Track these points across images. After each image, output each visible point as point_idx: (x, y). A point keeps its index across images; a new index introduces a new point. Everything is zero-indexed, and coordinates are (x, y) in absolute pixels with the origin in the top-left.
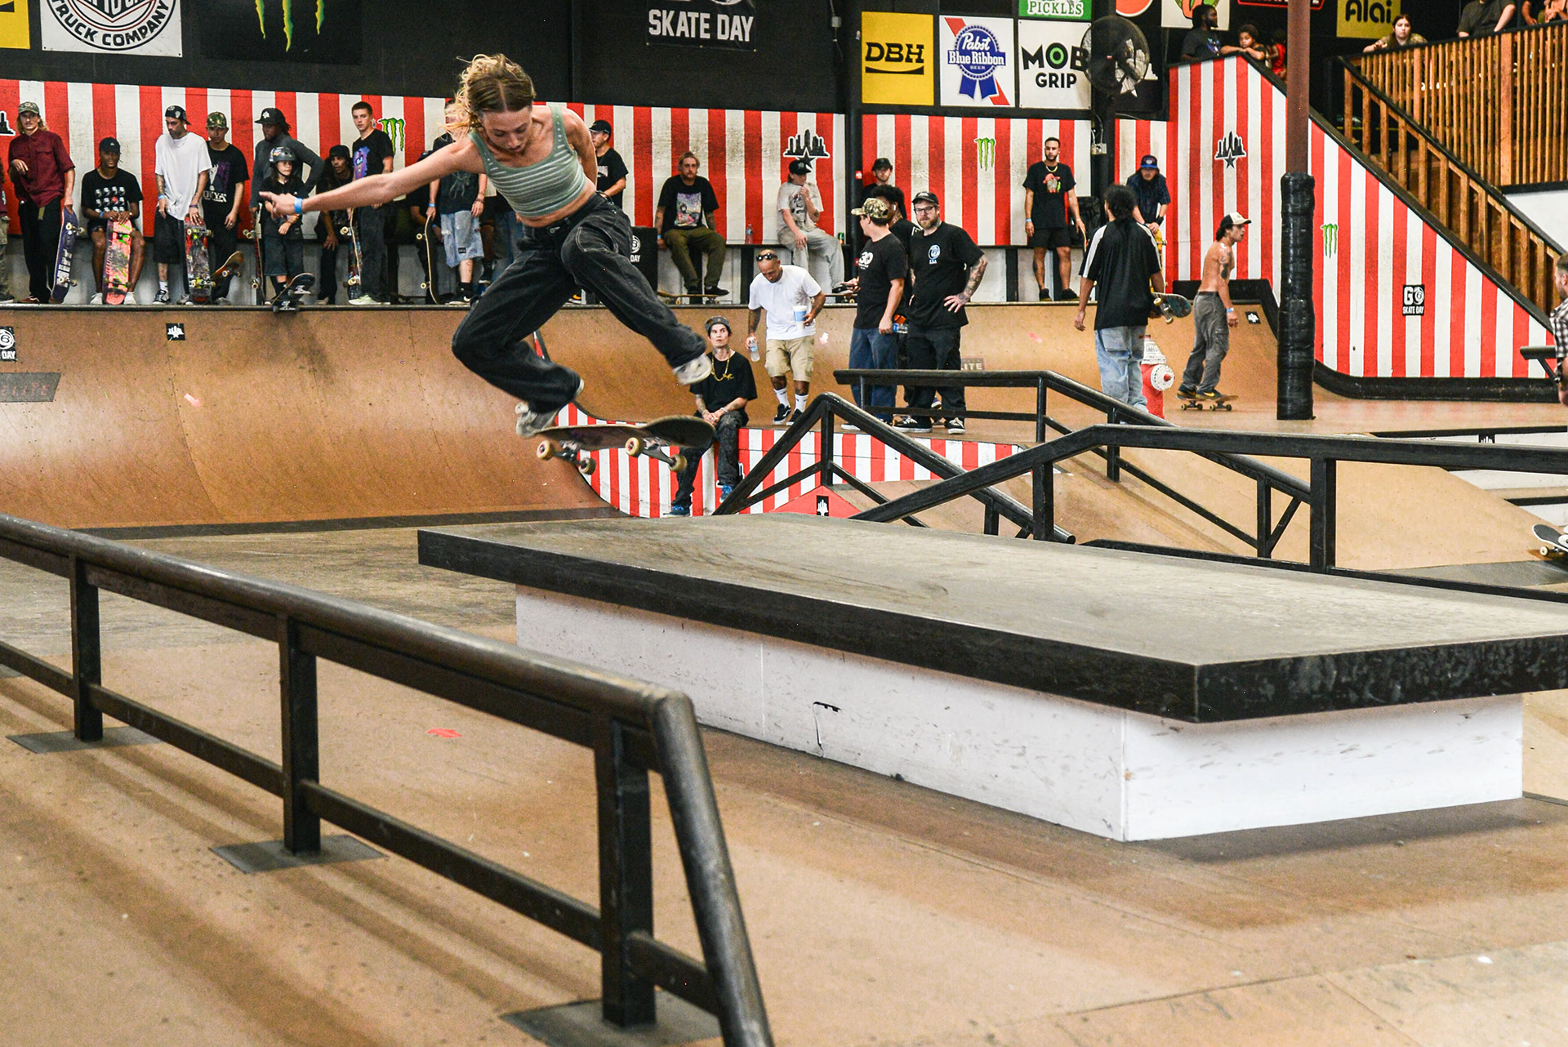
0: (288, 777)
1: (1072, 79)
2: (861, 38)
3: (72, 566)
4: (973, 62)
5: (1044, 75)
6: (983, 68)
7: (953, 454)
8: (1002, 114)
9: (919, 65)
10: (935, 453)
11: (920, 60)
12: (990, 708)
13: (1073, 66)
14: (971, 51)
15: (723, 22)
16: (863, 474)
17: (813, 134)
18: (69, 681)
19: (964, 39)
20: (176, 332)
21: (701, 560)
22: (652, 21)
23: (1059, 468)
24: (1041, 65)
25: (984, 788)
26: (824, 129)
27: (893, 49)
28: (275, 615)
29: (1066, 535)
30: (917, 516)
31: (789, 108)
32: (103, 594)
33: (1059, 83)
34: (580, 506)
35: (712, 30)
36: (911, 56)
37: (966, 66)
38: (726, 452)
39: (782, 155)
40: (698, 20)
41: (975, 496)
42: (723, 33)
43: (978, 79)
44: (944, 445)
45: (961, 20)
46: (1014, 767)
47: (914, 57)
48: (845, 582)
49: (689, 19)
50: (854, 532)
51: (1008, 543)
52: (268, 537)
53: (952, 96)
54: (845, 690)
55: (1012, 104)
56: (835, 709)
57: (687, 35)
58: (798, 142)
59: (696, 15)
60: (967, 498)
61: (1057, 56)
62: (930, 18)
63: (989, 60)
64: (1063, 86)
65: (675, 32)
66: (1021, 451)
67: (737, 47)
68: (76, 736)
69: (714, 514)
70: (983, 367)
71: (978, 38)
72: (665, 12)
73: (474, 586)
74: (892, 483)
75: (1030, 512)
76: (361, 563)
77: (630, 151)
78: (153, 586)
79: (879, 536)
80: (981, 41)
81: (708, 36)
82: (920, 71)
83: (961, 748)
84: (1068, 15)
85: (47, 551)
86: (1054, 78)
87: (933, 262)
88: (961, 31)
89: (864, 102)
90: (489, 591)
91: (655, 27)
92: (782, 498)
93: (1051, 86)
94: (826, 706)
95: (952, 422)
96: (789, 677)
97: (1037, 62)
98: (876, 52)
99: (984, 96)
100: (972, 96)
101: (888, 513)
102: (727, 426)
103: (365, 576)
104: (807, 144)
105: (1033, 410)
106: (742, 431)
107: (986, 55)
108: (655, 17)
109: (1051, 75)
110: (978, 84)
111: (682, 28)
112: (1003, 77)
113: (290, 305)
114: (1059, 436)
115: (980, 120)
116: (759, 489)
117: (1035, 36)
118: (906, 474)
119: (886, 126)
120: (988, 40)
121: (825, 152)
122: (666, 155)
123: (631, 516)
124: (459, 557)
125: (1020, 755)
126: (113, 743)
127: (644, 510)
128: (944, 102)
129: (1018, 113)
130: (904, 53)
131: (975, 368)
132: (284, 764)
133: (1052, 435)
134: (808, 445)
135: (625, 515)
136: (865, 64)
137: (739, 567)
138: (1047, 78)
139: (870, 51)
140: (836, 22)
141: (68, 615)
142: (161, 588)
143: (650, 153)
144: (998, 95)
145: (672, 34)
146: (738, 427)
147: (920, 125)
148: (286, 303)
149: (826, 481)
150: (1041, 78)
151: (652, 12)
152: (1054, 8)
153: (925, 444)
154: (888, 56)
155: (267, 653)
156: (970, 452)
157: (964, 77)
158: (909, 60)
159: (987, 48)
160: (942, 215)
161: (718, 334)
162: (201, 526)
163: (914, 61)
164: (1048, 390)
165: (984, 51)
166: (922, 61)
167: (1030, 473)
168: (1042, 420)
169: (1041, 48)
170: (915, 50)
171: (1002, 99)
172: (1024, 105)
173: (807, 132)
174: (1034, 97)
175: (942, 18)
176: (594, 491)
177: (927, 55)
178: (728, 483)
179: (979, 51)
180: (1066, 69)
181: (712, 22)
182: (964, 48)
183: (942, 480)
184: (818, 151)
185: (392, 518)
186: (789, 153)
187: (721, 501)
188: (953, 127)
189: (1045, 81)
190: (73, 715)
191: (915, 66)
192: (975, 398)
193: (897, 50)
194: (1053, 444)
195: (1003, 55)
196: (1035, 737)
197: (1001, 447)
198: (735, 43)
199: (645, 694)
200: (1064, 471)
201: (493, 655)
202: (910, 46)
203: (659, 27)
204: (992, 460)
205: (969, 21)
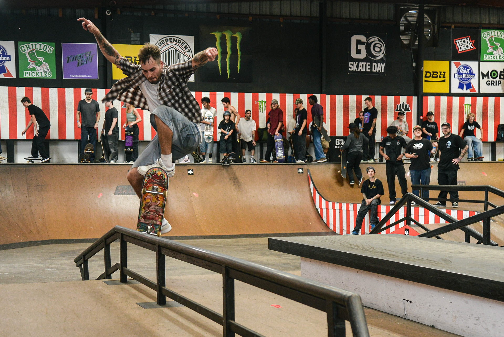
0: (225, 319)
1: (500, 82)
2: (423, 70)
3: (157, 248)
4: (464, 77)
5: (489, 81)
6: (467, 79)
7: (454, 215)
8: (474, 95)
9: (444, 79)
10: (448, 214)
11: (444, 77)
12: (466, 303)
13: (500, 78)
14: (463, 73)
15: (375, 65)
16: (421, 221)
17: (405, 103)
18: (155, 286)
19: (460, 69)
20: (191, 172)
21: (364, 249)
22: (350, 66)
23: (493, 220)
24: (488, 78)
25: (464, 331)
26: (409, 102)
27: (434, 73)
28: (221, 265)
29: (495, 243)
30: (440, 236)
31: (397, 94)
32: (167, 258)
33: (495, 84)
34: (323, 231)
35: (371, 68)
36: (441, 76)
37: (461, 79)
38: (373, 213)
39: (394, 111)
40: (366, 65)
41: (462, 229)
42: (375, 69)
43: (465, 83)
44: (451, 211)
45: (459, 63)
46: (475, 324)
47: (442, 76)
48: (415, 258)
49: (363, 65)
50: (418, 241)
51: (473, 245)
52: (219, 240)
53: (455, 89)
54: (414, 295)
55: (477, 92)
56: (411, 302)
57: (362, 70)
58: (400, 106)
59: (365, 63)
60: (459, 230)
61: (494, 74)
62: (448, 62)
63: (469, 76)
64: (496, 85)
65: (358, 69)
66: (478, 213)
67: (379, 74)
68: (157, 303)
69: (369, 234)
70: (465, 184)
71: (465, 69)
72: (354, 63)
73: (286, 258)
74: (432, 225)
75: (482, 235)
76: (249, 249)
77: (341, 111)
78: (183, 255)
79: (427, 242)
80: (466, 70)
81: (369, 70)
82: (444, 81)
83: (456, 317)
84: (498, 60)
85: (149, 243)
86: (493, 82)
87: (448, 147)
88: (459, 66)
89: (423, 92)
90: (292, 259)
91: (351, 68)
92: (392, 229)
93: (492, 85)
94: (407, 301)
95: (454, 203)
96: (395, 291)
97: (487, 77)
98: (428, 75)
99: (467, 89)
100: (463, 89)
101: (430, 234)
102: (374, 204)
103: (251, 254)
104: (403, 107)
105: (483, 200)
106: (379, 206)
107: (468, 75)
108: (351, 64)
109: (492, 81)
110: (465, 85)
111: (360, 68)
112: (474, 82)
113: (227, 163)
114: (493, 208)
115: (465, 97)
116: (385, 226)
117: (486, 67)
118: (437, 221)
119: (431, 100)
120: (469, 69)
121: (410, 110)
122: (354, 112)
123: (340, 235)
124: (282, 247)
125: (477, 320)
126: (169, 306)
127: (344, 233)
128: (453, 91)
129: (480, 95)
130: (439, 75)
131: (462, 184)
132: (223, 314)
133: (490, 208)
134: (402, 211)
135: (338, 235)
136: (424, 79)
137: (377, 252)
138: (490, 82)
139: (426, 74)
140: (414, 65)
141: (155, 265)
142: (185, 255)
143: (349, 111)
144: (472, 88)
145: (357, 70)
146: (377, 205)
147: (444, 99)
148: (226, 162)
149: (408, 223)
150: (488, 82)
151: (350, 63)
152: (494, 57)
153: (444, 211)
154: (433, 75)
155: (218, 277)
156: (460, 213)
157: (460, 83)
158: (440, 77)
159: (469, 72)
160: (451, 131)
161: (371, 173)
162: (198, 236)
163: (442, 77)
164: (489, 192)
165: (468, 73)
166: (445, 77)
167: (481, 221)
168: (486, 202)
169: (488, 71)
170: (442, 73)
171: (474, 90)
172: (482, 92)
173: (403, 103)
174: (485, 89)
175: (452, 62)
176: (327, 226)
177: (447, 75)
178: (374, 224)
179: (466, 73)
180: (498, 79)
181: (371, 66)
182: (460, 72)
183: (449, 224)
184: (407, 109)
185: (260, 234)
186: (397, 110)
187: (371, 230)
188: (456, 100)
189: (490, 84)
190: (156, 296)
191: (442, 79)
192: (462, 195)
193: (436, 74)
194: (491, 211)
195: (474, 75)
196: (483, 314)
197: (471, 212)
198: (379, 73)
199: (345, 294)
200: (494, 221)
201: (293, 280)
202: (440, 72)
203: (352, 68)
204: (468, 216)
205: (462, 63)
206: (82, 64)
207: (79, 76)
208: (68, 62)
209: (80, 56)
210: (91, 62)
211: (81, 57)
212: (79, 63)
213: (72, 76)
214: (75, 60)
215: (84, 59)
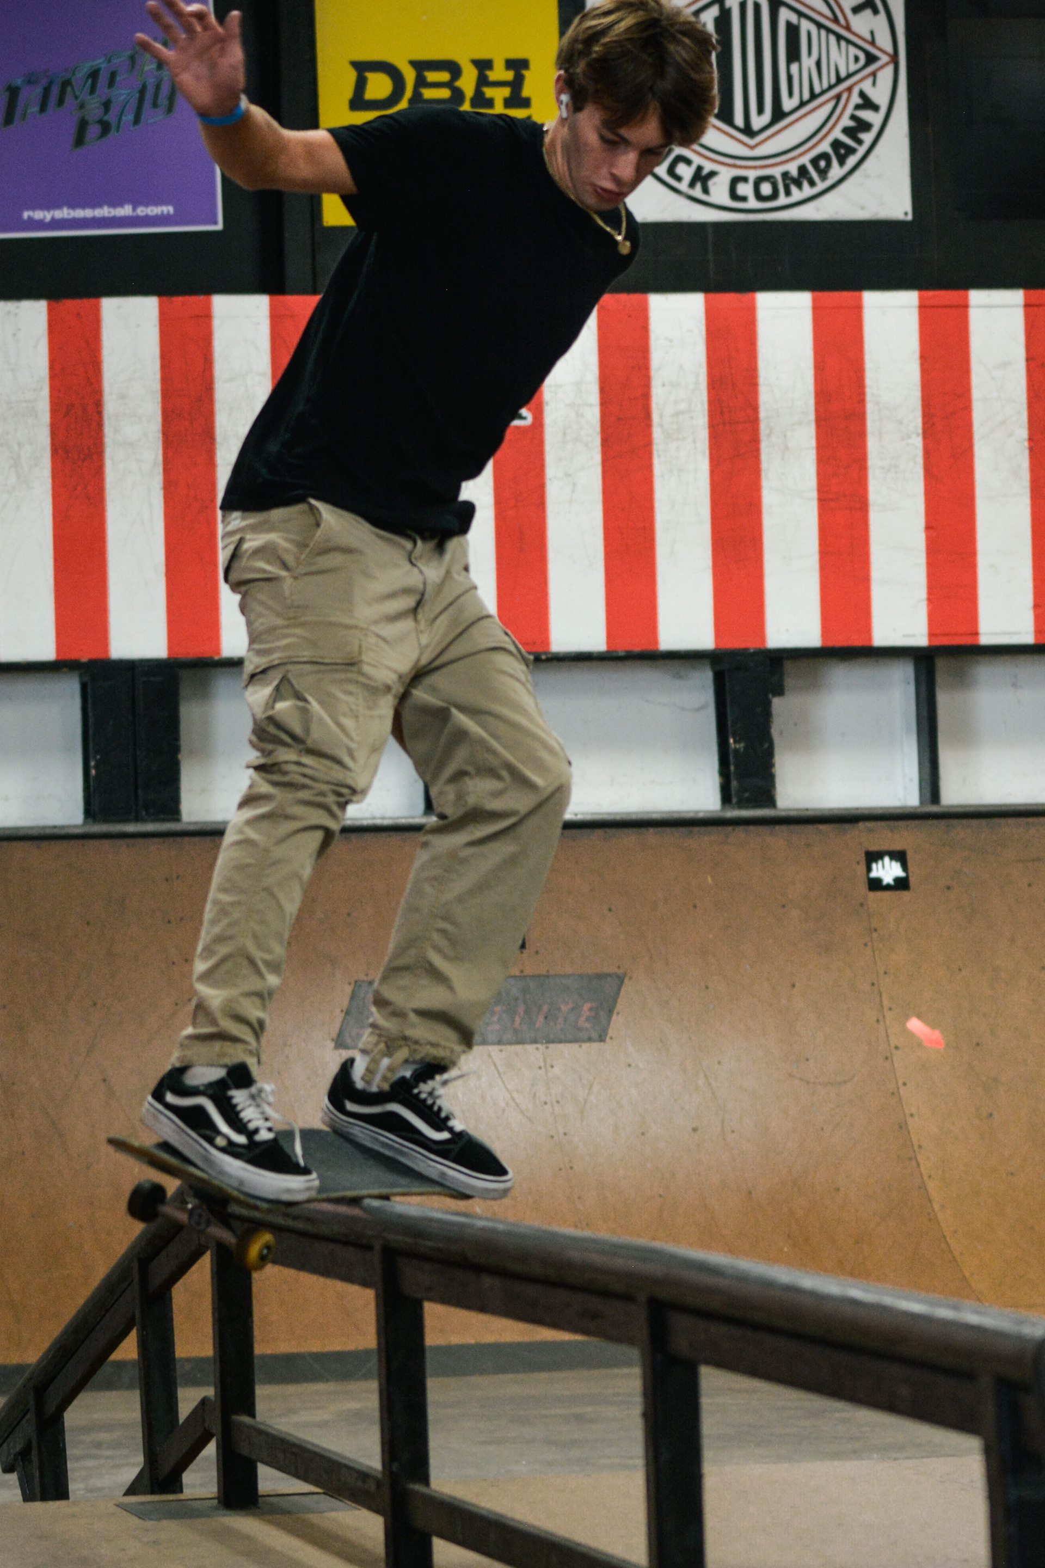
206: (106, 128)
207: (88, 213)
208: (9, 120)
209: (94, 75)
210: (170, 109)
211: (103, 79)
212: (83, 125)
213: (38, 215)
214: (61, 102)
215: (123, 94)
